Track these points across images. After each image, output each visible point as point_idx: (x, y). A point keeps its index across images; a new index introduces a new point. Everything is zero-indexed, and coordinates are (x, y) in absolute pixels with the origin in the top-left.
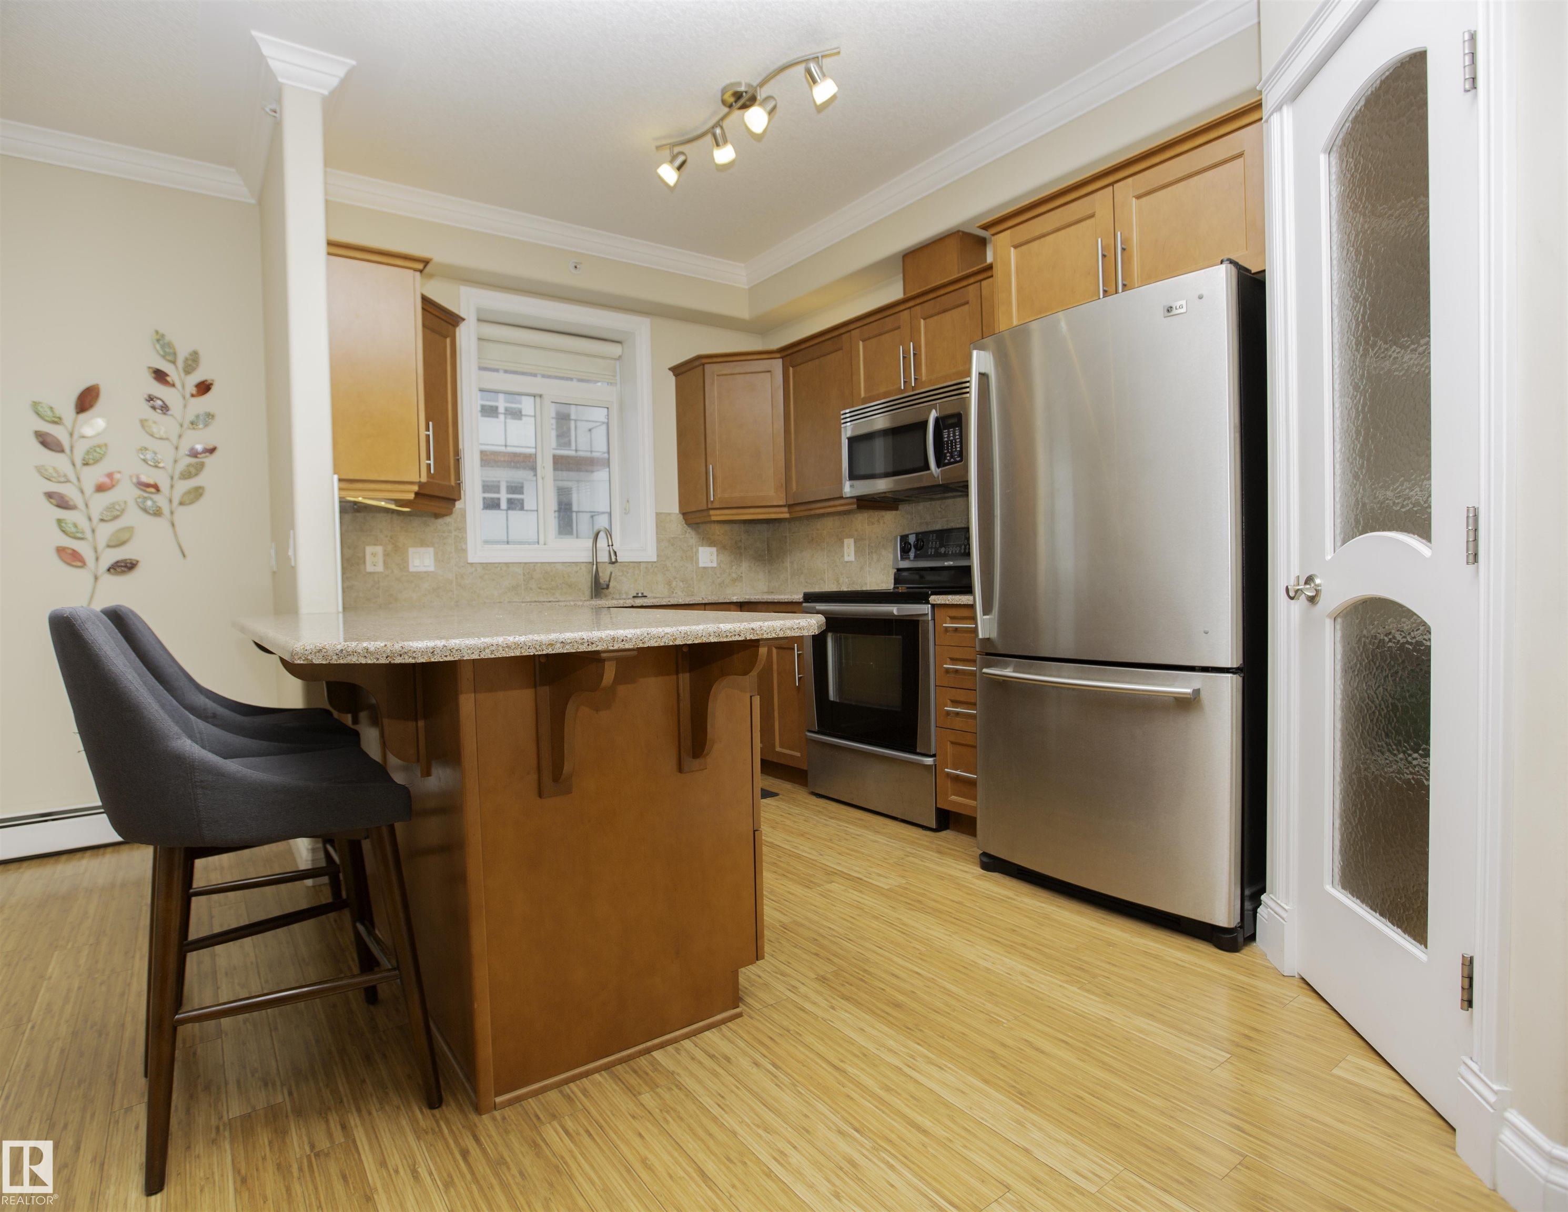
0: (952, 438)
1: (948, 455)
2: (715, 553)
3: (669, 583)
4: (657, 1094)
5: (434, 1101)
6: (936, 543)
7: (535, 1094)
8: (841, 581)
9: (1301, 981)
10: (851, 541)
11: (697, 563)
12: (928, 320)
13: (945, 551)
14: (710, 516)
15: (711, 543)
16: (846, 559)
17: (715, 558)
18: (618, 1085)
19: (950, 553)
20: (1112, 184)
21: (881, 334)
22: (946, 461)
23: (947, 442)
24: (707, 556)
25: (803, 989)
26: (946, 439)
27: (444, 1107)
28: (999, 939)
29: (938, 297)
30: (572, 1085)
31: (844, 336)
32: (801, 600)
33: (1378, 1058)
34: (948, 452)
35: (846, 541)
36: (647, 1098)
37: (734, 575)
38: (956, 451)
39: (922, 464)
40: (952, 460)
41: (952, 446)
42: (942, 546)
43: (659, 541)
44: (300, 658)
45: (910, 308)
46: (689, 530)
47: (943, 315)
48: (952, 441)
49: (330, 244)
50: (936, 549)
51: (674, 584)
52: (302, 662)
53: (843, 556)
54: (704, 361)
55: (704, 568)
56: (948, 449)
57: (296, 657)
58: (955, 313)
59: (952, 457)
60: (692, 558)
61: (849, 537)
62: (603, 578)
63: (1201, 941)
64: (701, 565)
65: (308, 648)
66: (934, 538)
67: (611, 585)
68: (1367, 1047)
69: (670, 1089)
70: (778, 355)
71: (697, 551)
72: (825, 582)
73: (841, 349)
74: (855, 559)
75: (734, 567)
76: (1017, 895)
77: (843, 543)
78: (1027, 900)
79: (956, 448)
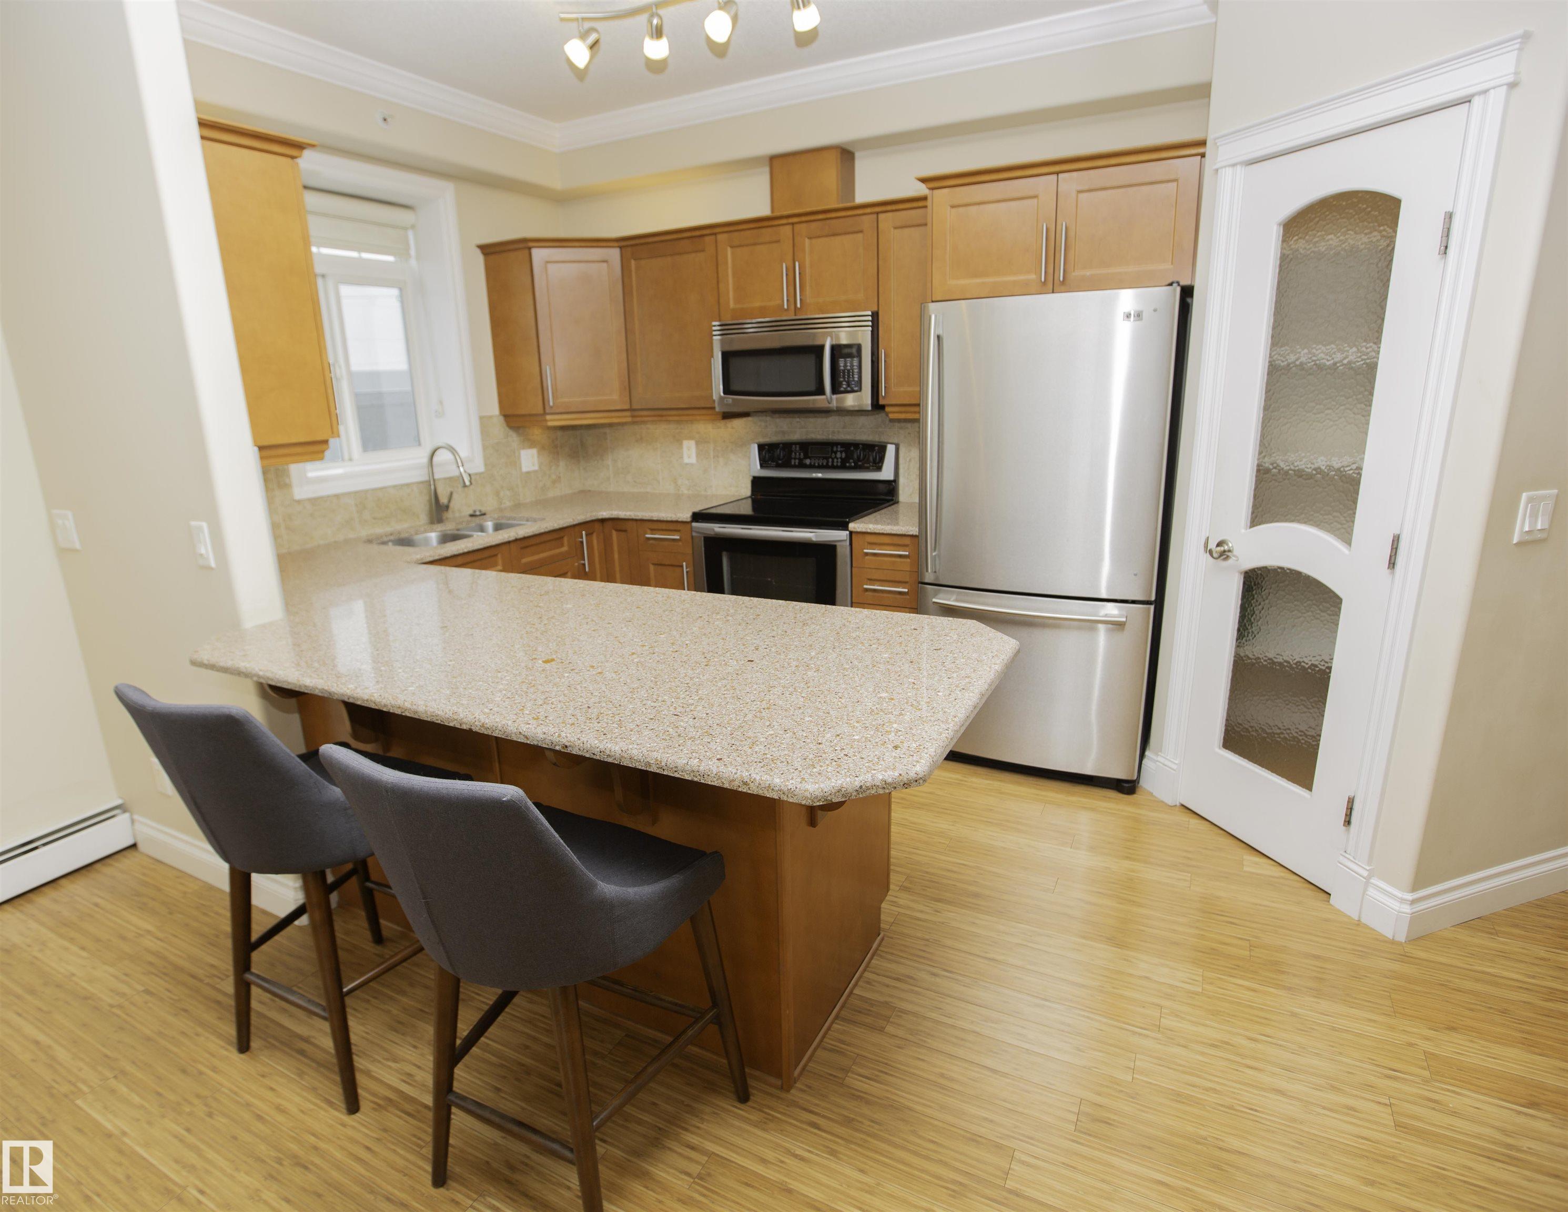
0: (849, 368)
1: (844, 383)
2: (536, 456)
3: (497, 494)
4: (891, 1022)
5: (743, 1097)
6: (800, 454)
7: (810, 1059)
8: (679, 482)
9: (1183, 807)
10: (692, 443)
11: (521, 468)
12: (814, 241)
13: (811, 463)
14: (546, 421)
15: (532, 444)
16: (686, 460)
17: (536, 460)
18: (861, 1028)
19: (816, 464)
20: (1057, 173)
21: (755, 244)
22: (842, 389)
23: (844, 371)
24: (529, 459)
25: (901, 902)
26: (842, 368)
27: (752, 1097)
28: (989, 820)
29: (827, 219)
30: (825, 1040)
31: (707, 239)
32: (689, 520)
33: (1257, 853)
34: (845, 381)
35: (686, 443)
36: (889, 1029)
37: (554, 477)
38: (854, 381)
39: (812, 388)
40: (849, 389)
41: (849, 376)
42: (806, 457)
43: (485, 448)
44: (820, 800)
45: (793, 224)
46: (511, 433)
47: (833, 238)
48: (849, 371)
49: (202, 124)
50: (800, 460)
51: (502, 494)
52: (821, 804)
53: (682, 457)
54: (531, 244)
55: (528, 473)
56: (844, 377)
57: (815, 800)
58: (847, 239)
59: (848, 385)
60: (515, 462)
61: (691, 438)
62: (443, 500)
63: (1108, 790)
64: (524, 469)
65: (826, 790)
66: (798, 449)
67: (452, 505)
68: (1248, 847)
69: (900, 1017)
70: (616, 244)
71: (519, 453)
72: (659, 483)
73: (703, 251)
74: (697, 461)
75: (553, 468)
76: (965, 777)
77: (681, 444)
78: (974, 779)
79: (853, 377)
